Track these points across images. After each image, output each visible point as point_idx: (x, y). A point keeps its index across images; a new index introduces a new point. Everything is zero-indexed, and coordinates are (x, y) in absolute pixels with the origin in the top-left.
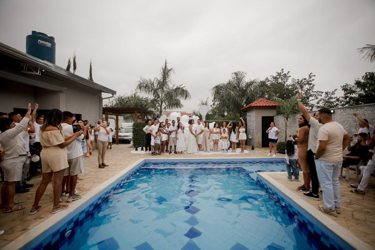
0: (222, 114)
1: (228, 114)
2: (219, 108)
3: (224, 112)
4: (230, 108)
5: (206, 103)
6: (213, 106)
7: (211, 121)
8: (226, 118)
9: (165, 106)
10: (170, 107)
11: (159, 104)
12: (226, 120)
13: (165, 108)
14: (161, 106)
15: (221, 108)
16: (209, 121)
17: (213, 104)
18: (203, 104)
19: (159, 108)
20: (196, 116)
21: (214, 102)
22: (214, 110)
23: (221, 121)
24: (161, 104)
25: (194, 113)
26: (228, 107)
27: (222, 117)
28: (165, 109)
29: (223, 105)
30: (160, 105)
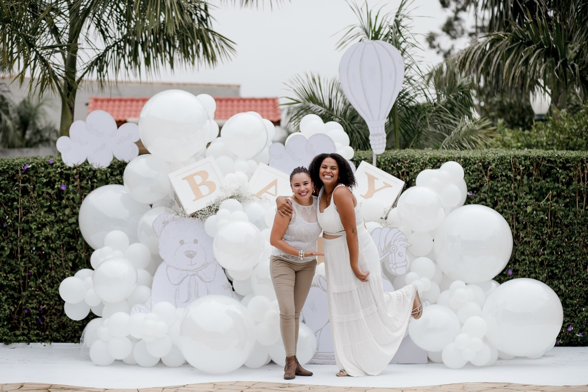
0: (511, 106)
1: (555, 101)
2: (489, 62)
3: (526, 85)
4: (564, 64)
5: (397, 23)
6: (444, 41)
7: (429, 153)
8: (543, 136)
9: (101, 46)
10: (134, 55)
11: (55, 31)
12: (538, 145)
13: (100, 62)
14: (71, 49)
15: (504, 59)
16: (416, 153)
17: (449, 28)
18: (376, 37)
19: (57, 60)
20: (326, 118)
21: (449, 13)
22: (452, 76)
23: (502, 152)
24: (74, 35)
25: (312, 98)
26: (550, 53)
27: (512, 124)
28: (100, 70)
29: (519, 43)
30: (65, 38)
